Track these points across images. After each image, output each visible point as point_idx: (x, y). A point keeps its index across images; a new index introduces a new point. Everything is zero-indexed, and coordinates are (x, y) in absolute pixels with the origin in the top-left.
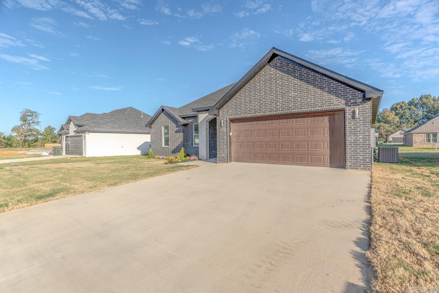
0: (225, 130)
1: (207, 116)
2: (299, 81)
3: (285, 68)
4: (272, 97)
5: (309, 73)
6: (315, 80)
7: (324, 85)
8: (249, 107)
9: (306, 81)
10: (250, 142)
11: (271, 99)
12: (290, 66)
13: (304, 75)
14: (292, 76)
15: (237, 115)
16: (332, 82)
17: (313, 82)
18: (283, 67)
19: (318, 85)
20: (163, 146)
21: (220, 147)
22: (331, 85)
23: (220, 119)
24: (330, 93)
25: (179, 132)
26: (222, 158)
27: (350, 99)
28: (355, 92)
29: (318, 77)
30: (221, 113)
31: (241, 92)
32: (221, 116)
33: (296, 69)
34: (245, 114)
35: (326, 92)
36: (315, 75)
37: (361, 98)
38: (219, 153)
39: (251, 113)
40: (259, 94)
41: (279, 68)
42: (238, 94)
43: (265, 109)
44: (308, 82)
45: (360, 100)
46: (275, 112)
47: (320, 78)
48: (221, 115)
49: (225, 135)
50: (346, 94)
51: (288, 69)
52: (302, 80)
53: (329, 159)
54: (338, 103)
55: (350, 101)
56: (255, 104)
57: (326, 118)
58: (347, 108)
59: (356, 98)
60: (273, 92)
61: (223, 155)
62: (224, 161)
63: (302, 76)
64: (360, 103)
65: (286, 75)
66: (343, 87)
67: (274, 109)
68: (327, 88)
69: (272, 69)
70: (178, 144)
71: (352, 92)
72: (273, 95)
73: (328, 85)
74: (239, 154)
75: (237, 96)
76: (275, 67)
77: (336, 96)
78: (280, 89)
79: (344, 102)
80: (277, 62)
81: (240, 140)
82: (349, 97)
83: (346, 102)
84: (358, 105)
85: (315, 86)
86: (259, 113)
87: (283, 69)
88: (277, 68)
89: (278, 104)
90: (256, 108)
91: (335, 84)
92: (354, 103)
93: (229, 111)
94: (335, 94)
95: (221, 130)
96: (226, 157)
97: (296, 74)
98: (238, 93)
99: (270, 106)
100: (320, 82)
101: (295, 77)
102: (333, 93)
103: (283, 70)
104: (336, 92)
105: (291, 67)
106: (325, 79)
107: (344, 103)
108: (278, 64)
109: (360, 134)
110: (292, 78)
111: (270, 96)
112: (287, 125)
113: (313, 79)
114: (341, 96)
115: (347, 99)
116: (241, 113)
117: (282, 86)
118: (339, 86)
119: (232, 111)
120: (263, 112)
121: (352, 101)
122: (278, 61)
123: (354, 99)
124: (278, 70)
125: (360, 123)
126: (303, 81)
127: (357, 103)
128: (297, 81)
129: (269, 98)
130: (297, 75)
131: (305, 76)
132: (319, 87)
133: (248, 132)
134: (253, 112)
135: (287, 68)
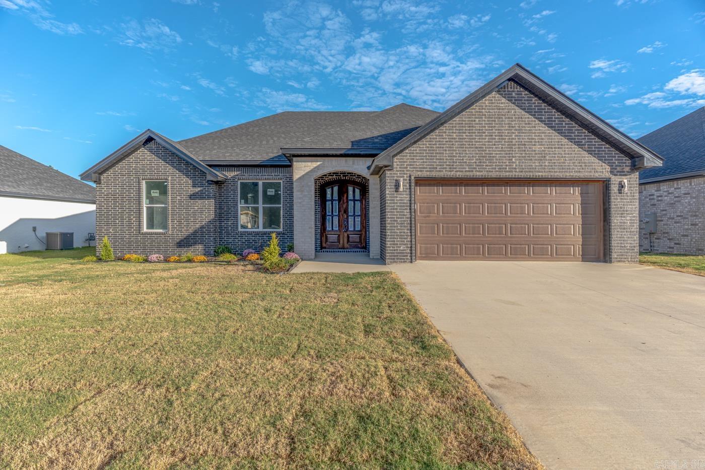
0: (406, 198)
1: (316, 167)
2: (547, 128)
3: (525, 103)
4: (502, 148)
5: (562, 118)
6: (570, 131)
7: (583, 141)
8: (458, 159)
9: (558, 130)
10: (452, 224)
11: (501, 151)
12: (533, 101)
13: (555, 121)
14: (536, 118)
15: (433, 171)
16: (593, 139)
17: (568, 133)
18: (522, 100)
19: (575, 139)
20: (145, 230)
21: (394, 232)
22: (592, 142)
23: (394, 177)
24: (591, 154)
25: (202, 198)
26: (399, 253)
27: (617, 166)
28: (621, 157)
29: (575, 127)
30: (398, 165)
31: (443, 130)
32: (397, 171)
33: (543, 109)
34: (450, 171)
35: (585, 151)
36: (571, 124)
37: (629, 166)
38: (390, 244)
39: (462, 171)
40: (479, 139)
41: (515, 100)
42: (436, 133)
43: (490, 166)
44: (560, 132)
45: (628, 169)
46: (507, 174)
47: (578, 130)
48: (397, 168)
49: (406, 209)
50: (610, 158)
51: (530, 106)
52: (552, 127)
53: (581, 249)
54: (600, 169)
55: (616, 169)
56: (471, 155)
57: (577, 190)
58: (613, 178)
59: (623, 166)
60: (504, 139)
61: (402, 248)
62: (404, 259)
63: (552, 121)
64: (628, 172)
65: (527, 115)
66: (608, 148)
67: (506, 168)
68: (586, 146)
69: (503, 100)
70: (198, 226)
71: (618, 157)
72: (505, 145)
73: (588, 142)
74: (429, 246)
75: (433, 135)
76: (509, 97)
77: (599, 159)
78: (516, 136)
79: (608, 168)
80: (512, 90)
81: (430, 218)
82: (615, 163)
83: (611, 169)
84: (626, 175)
85: (570, 139)
86: (480, 171)
87: (522, 103)
88: (512, 100)
89: (514, 160)
90: (473, 163)
91: (597, 142)
92: (620, 172)
93: (414, 162)
94: (598, 157)
95: (397, 197)
96: (409, 251)
97: (543, 117)
98: (437, 131)
99: (499, 162)
100: (578, 136)
101: (541, 121)
102: (595, 154)
103: (522, 106)
104: (599, 154)
105: (535, 103)
106: (585, 133)
107: (609, 170)
108: (514, 94)
109: (627, 214)
110: (537, 122)
111: (498, 145)
112: (520, 197)
113: (568, 130)
114: (605, 160)
115: (612, 166)
116: (441, 168)
117: (520, 131)
118: (602, 145)
119: (423, 162)
120: (487, 171)
121: (619, 169)
122: (514, 88)
123: (620, 166)
124: (514, 103)
125: (627, 199)
126: (553, 129)
127: (624, 172)
128: (544, 128)
129: (496, 148)
130: (545, 118)
131: (557, 122)
132: (577, 142)
133: (449, 205)
134: (467, 169)
135: (528, 103)
